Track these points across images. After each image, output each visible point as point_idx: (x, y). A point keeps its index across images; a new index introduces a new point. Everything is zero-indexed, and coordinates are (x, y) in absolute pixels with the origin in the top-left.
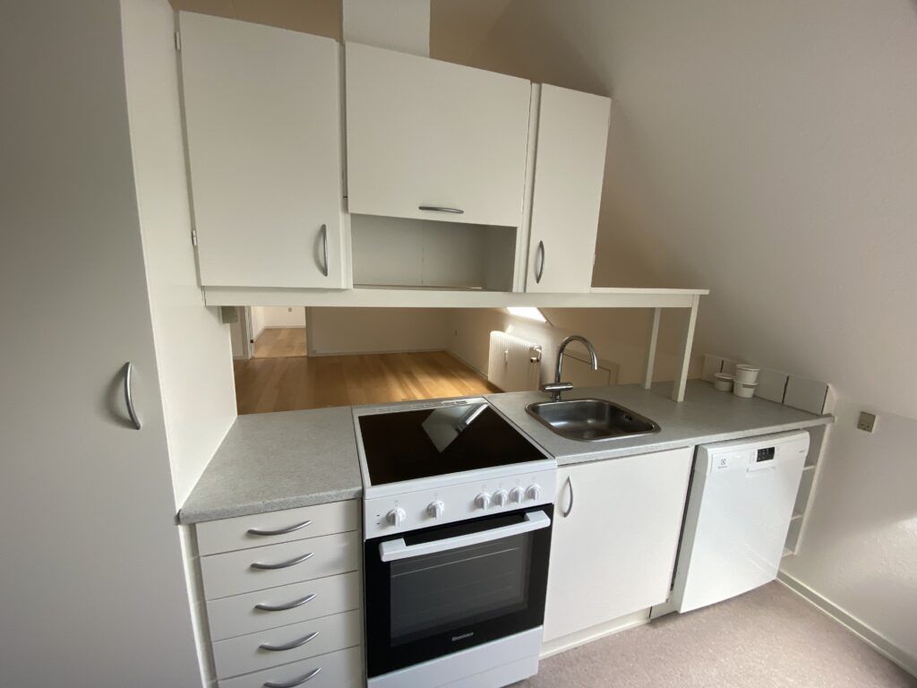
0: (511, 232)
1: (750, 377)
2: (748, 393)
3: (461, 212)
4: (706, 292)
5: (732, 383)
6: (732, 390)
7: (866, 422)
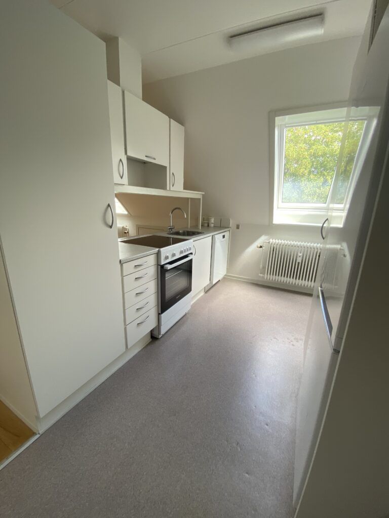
0: (166, 167)
1: (212, 220)
2: (212, 225)
3: (155, 159)
4: (204, 193)
5: (208, 223)
6: (208, 226)
7: (238, 227)
